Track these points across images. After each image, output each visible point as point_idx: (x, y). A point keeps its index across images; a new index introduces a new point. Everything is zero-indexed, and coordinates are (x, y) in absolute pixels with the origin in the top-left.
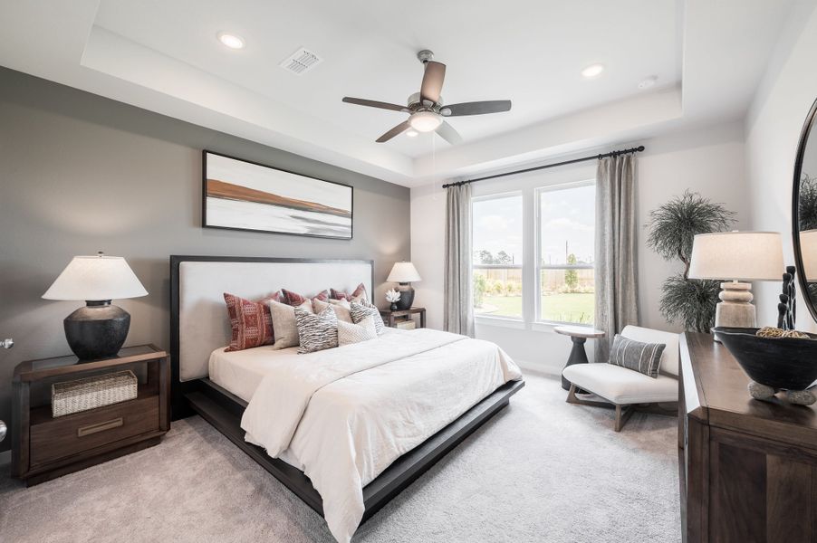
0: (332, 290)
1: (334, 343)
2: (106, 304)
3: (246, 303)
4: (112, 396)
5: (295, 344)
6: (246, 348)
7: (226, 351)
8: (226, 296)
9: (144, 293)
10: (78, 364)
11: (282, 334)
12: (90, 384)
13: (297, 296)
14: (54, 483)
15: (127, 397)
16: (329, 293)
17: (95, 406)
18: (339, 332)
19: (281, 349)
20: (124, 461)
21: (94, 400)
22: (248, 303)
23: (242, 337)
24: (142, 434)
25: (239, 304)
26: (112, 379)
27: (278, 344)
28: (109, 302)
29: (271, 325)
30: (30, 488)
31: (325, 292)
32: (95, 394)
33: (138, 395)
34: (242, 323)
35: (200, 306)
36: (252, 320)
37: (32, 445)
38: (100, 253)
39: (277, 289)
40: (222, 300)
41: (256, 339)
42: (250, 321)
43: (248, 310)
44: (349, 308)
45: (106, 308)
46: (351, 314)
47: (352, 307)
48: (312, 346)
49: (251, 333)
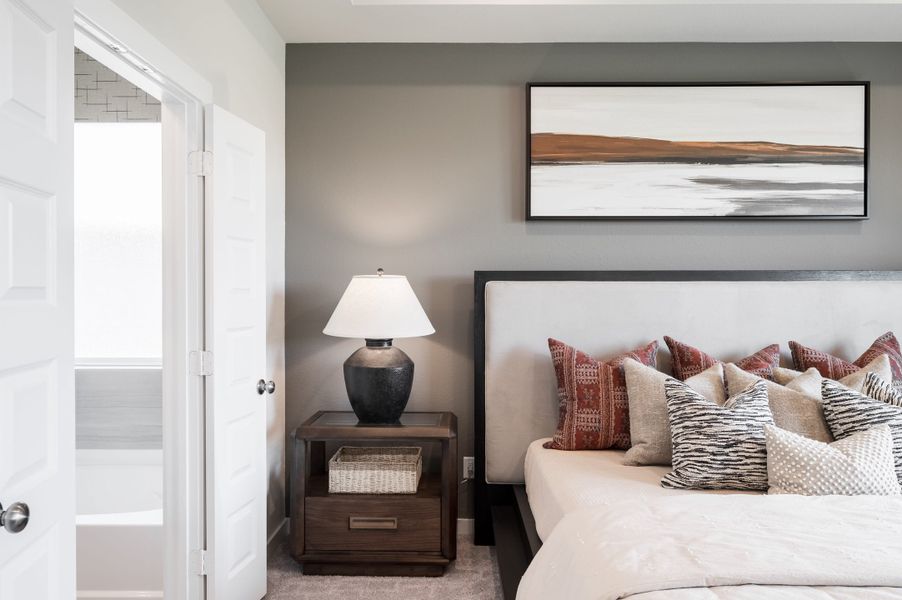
0: (793, 346)
1: (755, 479)
2: (386, 345)
3: (582, 359)
4: (387, 481)
5: (662, 460)
6: (578, 448)
7: (546, 446)
8: (552, 343)
9: (431, 330)
10: (357, 426)
11: (642, 431)
12: (378, 456)
13: (695, 354)
14: (322, 581)
15: (404, 489)
16: (787, 351)
17: (369, 491)
18: (770, 456)
19: (639, 464)
20: (392, 585)
21: (368, 481)
22: (587, 362)
23: (570, 427)
24: (421, 553)
25: (570, 360)
26: (401, 456)
27: (635, 451)
28: (390, 342)
29: (626, 411)
30: (306, 577)
31: (773, 348)
32: (369, 472)
33: (418, 489)
34: (573, 399)
35: (514, 357)
36: (589, 395)
37: (307, 522)
38: (380, 270)
39: (656, 336)
40: (546, 351)
41: (595, 434)
42: (586, 397)
43: (583, 375)
44: (819, 396)
45: (387, 351)
46: (822, 412)
47: (825, 395)
48: (695, 476)
49: (586, 419)
